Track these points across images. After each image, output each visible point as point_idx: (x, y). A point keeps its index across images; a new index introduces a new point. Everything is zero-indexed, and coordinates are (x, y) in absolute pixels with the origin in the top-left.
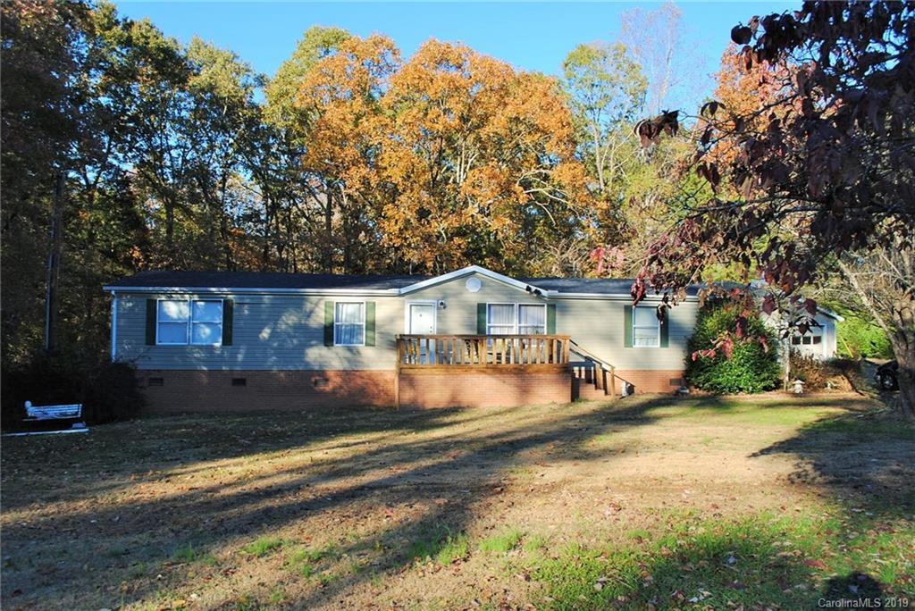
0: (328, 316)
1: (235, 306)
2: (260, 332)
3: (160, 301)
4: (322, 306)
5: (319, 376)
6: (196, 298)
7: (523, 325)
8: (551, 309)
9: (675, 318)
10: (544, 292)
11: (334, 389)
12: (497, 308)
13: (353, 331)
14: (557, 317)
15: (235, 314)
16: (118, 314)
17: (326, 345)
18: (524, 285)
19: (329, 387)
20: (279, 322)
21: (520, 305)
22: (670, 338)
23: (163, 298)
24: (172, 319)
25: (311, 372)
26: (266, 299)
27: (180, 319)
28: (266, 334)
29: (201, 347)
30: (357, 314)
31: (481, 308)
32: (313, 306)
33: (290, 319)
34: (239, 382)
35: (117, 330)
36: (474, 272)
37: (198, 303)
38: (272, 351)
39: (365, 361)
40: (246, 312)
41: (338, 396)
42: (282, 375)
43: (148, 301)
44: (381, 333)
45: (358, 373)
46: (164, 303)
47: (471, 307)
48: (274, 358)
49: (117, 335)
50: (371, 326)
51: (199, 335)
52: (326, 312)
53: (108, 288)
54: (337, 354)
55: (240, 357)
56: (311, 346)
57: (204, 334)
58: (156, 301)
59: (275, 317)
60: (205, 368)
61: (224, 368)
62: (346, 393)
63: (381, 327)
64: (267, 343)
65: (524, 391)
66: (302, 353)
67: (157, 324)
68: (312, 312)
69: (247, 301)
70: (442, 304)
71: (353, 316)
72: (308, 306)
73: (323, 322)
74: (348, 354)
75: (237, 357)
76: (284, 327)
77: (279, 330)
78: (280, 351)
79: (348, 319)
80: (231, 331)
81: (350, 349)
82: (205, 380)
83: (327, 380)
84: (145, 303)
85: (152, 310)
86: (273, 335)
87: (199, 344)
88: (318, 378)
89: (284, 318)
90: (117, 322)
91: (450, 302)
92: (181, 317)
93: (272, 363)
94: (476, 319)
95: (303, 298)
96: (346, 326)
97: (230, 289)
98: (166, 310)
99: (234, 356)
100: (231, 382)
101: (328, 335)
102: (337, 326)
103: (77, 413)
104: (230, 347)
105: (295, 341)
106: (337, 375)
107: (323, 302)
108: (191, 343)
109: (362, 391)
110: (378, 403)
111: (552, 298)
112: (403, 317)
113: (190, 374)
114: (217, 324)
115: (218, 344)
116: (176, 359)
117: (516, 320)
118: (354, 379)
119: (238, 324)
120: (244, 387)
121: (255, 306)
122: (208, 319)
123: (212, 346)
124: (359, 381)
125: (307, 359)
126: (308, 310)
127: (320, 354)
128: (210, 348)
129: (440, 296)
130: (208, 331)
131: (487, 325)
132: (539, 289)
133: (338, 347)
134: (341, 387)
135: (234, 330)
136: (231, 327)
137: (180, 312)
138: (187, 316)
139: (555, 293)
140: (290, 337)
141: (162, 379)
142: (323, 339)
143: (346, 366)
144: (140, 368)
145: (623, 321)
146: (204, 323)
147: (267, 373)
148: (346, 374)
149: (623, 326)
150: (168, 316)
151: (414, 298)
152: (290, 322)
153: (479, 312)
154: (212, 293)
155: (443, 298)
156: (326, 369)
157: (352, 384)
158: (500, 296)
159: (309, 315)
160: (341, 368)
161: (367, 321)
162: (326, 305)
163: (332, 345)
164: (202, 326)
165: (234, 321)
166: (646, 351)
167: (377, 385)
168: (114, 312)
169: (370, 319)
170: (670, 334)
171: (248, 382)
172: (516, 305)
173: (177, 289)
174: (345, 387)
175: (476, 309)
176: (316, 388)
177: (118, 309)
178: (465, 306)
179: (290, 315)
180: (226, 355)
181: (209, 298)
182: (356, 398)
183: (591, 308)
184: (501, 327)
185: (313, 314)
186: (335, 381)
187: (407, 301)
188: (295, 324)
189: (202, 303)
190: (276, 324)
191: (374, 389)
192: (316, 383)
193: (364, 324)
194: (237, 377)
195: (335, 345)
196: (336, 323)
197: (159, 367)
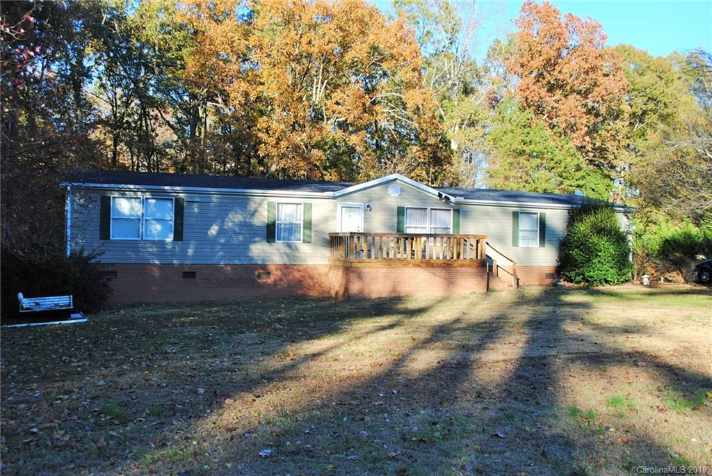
0: (270, 215)
1: (185, 204)
2: (209, 229)
3: (113, 197)
4: (265, 206)
5: (263, 269)
6: (148, 195)
7: (433, 226)
8: (456, 214)
9: (550, 223)
10: (452, 199)
11: (275, 281)
12: (412, 211)
13: (291, 229)
14: (461, 220)
15: (185, 211)
17: (268, 242)
18: (436, 192)
19: (270, 280)
20: (227, 220)
21: (432, 209)
22: (546, 239)
23: (116, 195)
24: (125, 215)
25: (256, 266)
26: (215, 198)
27: (133, 216)
29: (153, 242)
30: (295, 214)
31: (401, 211)
32: (256, 205)
33: (235, 218)
34: (189, 275)
36: (395, 179)
37: (150, 201)
38: (219, 247)
39: (302, 256)
40: (196, 210)
41: (279, 287)
42: (228, 268)
43: (103, 197)
44: (317, 232)
45: (295, 267)
46: (117, 199)
47: (392, 210)
48: (221, 253)
49: (71, 230)
50: (308, 225)
51: (150, 231)
52: (268, 211)
53: (65, 184)
54: (278, 249)
55: (190, 252)
56: (255, 242)
57: (156, 230)
58: (110, 197)
59: (222, 215)
60: (157, 262)
61: (175, 262)
62: (285, 286)
63: (316, 226)
64: (214, 240)
65: (450, 282)
66: (247, 249)
67: (111, 221)
68: (256, 211)
69: (198, 200)
70: (368, 206)
71: (291, 216)
72: (252, 206)
73: (267, 222)
74: (288, 250)
75: (187, 252)
76: (230, 224)
77: (226, 227)
78: (227, 247)
79: (288, 219)
80: (182, 227)
81: (289, 246)
82: (157, 273)
83: (269, 273)
84: (100, 200)
85: (106, 206)
86: (222, 231)
87: (150, 239)
88: (261, 271)
89: (230, 216)
90: (72, 217)
91: (374, 205)
92: (133, 213)
93: (219, 258)
94: (396, 220)
95: (246, 198)
96: (286, 224)
97: (182, 188)
98: (118, 206)
99: (184, 250)
100: (182, 274)
101: (271, 232)
102: (278, 224)
104: (181, 242)
105: (241, 238)
106: (277, 269)
107: (266, 202)
108: (144, 238)
109: (299, 283)
110: (313, 293)
111: (458, 203)
112: (335, 218)
113: (143, 268)
114: (167, 220)
115: (170, 239)
116: (129, 253)
117: (428, 222)
118: (292, 272)
119: (187, 221)
120: (192, 280)
121: (204, 204)
122: (159, 216)
123: (164, 241)
124: (297, 275)
125: (250, 254)
126: (252, 209)
127: (263, 250)
128: (161, 244)
129: (366, 199)
130: (159, 227)
131: (405, 226)
132: (448, 196)
133: (279, 244)
134: (281, 280)
135: (184, 226)
136: (182, 224)
137: (132, 209)
138: (140, 213)
139: (461, 199)
140: (236, 233)
141: (116, 272)
142: (265, 236)
143: (286, 261)
145: (511, 225)
146: (156, 220)
147: (215, 267)
148: (286, 268)
149: (511, 229)
150: (120, 213)
151: (343, 201)
152: (236, 220)
153: (398, 215)
154: (165, 192)
155: (369, 201)
156: (267, 263)
157: (290, 277)
158: (415, 201)
159: (253, 214)
160: (282, 263)
161: (304, 221)
162: (268, 205)
163: (275, 242)
164: (154, 222)
165: (185, 218)
166: (528, 250)
167: (311, 278)
168: (68, 207)
169: (307, 218)
170: (546, 236)
171: (198, 276)
172: (429, 209)
173: (132, 186)
174: (285, 280)
175: (396, 211)
176: (259, 281)
177: (72, 205)
178: (387, 209)
179: (236, 213)
180: (177, 250)
181: (160, 196)
182: (294, 290)
183: (487, 214)
184: (416, 228)
185: (257, 214)
186: (276, 274)
187: (339, 204)
188: (241, 222)
189: (154, 201)
190: (223, 222)
191: (310, 281)
192: (259, 276)
193: (302, 223)
194: (187, 270)
195: (276, 241)
196: (277, 222)
197: (113, 261)
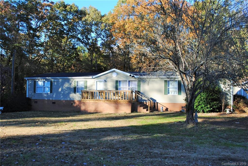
1: (53, 82)
2: (59, 89)
3: (37, 81)
4: (73, 82)
5: (73, 102)
6: (44, 80)
7: (130, 87)
8: (139, 82)
11: (77, 106)
14: (141, 85)
15: (53, 84)
16: (28, 85)
17: (74, 93)
18: (129, 74)
19: (75, 105)
22: (181, 92)
23: (38, 80)
25: (71, 101)
26: (60, 80)
28: (60, 90)
29: (46, 93)
31: (117, 82)
32: (71, 82)
33: (66, 85)
34: (54, 103)
35: (28, 89)
36: (114, 71)
38: (61, 95)
40: (56, 84)
41: (78, 108)
42: (64, 101)
43: (34, 81)
49: (28, 90)
50: (86, 88)
52: (74, 83)
53: (25, 78)
54: (77, 96)
55: (54, 96)
56: (71, 93)
57: (47, 90)
58: (36, 81)
59: (62, 85)
60: (46, 99)
61: (51, 99)
63: (88, 87)
64: (60, 92)
66: (69, 95)
67: (36, 87)
69: (56, 81)
70: (105, 81)
72: (70, 82)
73: (74, 86)
74: (80, 96)
75: (53, 96)
76: (64, 88)
78: (63, 95)
81: (80, 94)
82: (46, 102)
83: (75, 103)
84: (34, 82)
85: (35, 83)
86: (62, 90)
89: (64, 85)
90: (28, 87)
91: (108, 80)
92: (41, 85)
93: (62, 98)
94: (115, 85)
95: (69, 80)
96: (80, 88)
97: (52, 78)
99: (53, 95)
100: (52, 103)
101: (75, 90)
102: (77, 88)
103: (2, 109)
104: (52, 93)
105: (67, 92)
106: (77, 102)
107: (74, 81)
108: (43, 92)
111: (138, 78)
112: (94, 85)
113: (43, 101)
114: (49, 87)
116: (40, 96)
119: (53, 87)
121: (58, 82)
123: (48, 93)
125: (70, 97)
127: (73, 96)
128: (48, 94)
131: (119, 87)
135: (53, 89)
138: (43, 85)
139: (139, 76)
140: (66, 91)
141: (37, 102)
142: (73, 91)
144: (32, 99)
146: (47, 87)
147: (60, 101)
149: (164, 87)
150: (39, 85)
151: (98, 79)
152: (66, 87)
155: (106, 79)
156: (74, 100)
158: (122, 78)
159: (70, 84)
160: (79, 100)
161: (85, 86)
164: (47, 88)
165: (53, 86)
169: (86, 85)
171: (56, 103)
172: (128, 81)
173: (40, 78)
174: (79, 105)
175: (115, 82)
176: (72, 105)
177: (28, 84)
178: (112, 81)
180: (51, 96)
181: (47, 80)
184: (123, 88)
187: (96, 80)
188: (67, 87)
189: (46, 82)
190: (62, 87)
193: (84, 87)
194: (53, 101)
195: (77, 93)
196: (77, 87)
197: (36, 99)
